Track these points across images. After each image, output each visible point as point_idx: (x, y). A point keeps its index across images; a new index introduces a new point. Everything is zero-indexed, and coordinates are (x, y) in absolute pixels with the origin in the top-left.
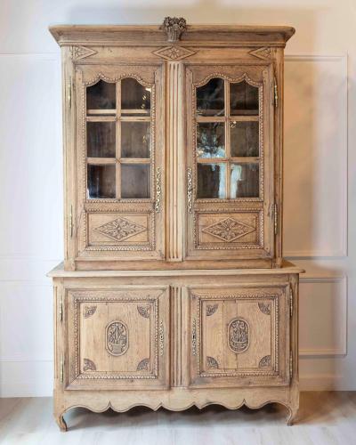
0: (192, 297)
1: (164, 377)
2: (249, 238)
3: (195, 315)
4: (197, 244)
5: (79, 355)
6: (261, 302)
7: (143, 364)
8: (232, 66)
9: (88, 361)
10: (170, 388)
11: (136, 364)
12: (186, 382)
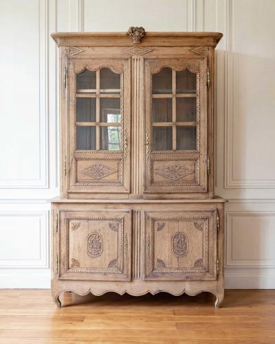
0: (147, 218)
1: (128, 272)
2: (190, 177)
3: (149, 230)
4: (152, 182)
5: (68, 256)
6: (195, 222)
7: (112, 263)
8: (178, 59)
9: (74, 261)
10: (132, 280)
11: (108, 262)
12: (143, 276)
